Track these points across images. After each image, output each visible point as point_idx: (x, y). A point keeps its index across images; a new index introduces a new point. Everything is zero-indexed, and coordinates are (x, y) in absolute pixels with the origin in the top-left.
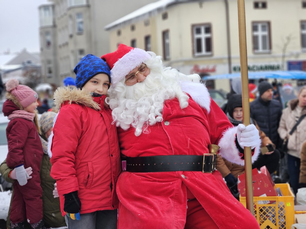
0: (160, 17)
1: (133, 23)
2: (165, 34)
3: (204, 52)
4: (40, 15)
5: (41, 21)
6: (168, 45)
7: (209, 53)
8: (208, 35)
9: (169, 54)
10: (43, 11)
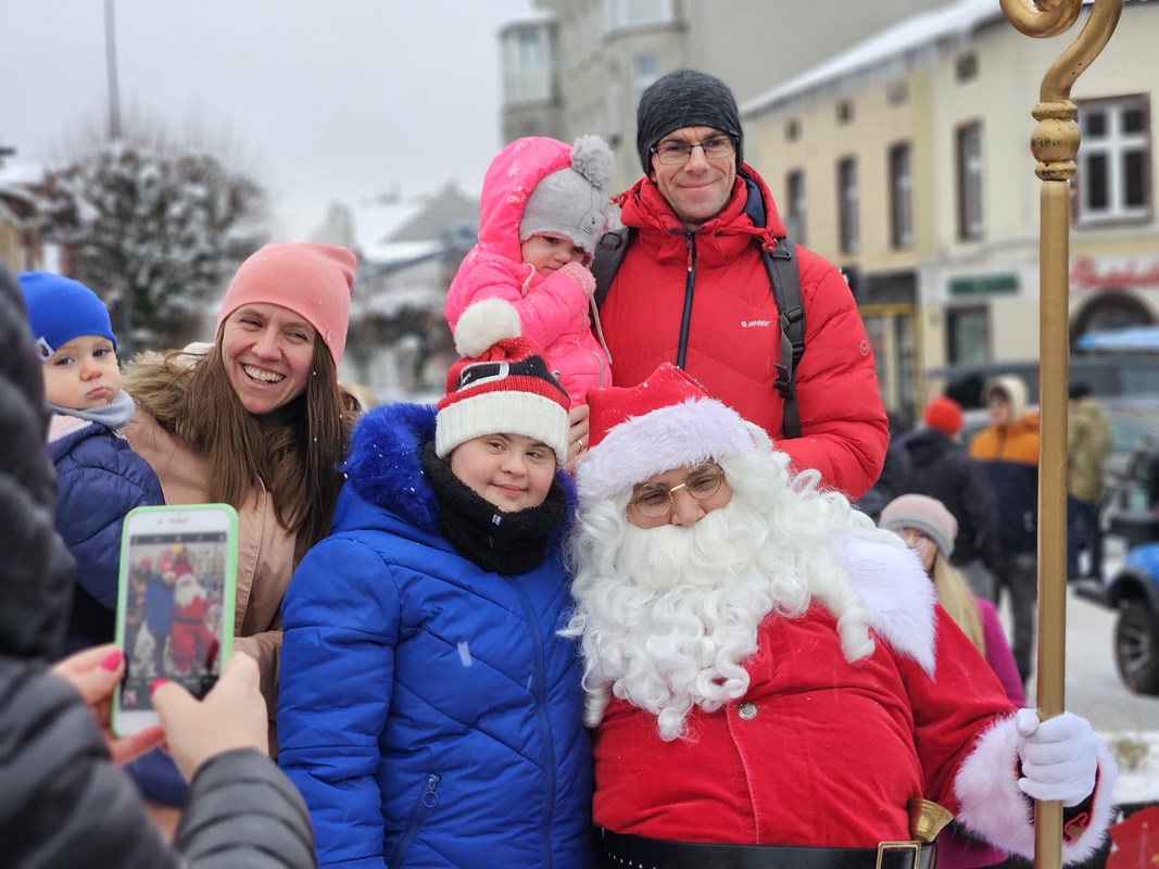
0: (949, 70)
1: (845, 92)
2: (967, 137)
3: (1117, 207)
4: (506, 59)
5: (508, 83)
6: (978, 179)
7: (1138, 213)
8: (1136, 142)
9: (979, 217)
10: (515, 47)
